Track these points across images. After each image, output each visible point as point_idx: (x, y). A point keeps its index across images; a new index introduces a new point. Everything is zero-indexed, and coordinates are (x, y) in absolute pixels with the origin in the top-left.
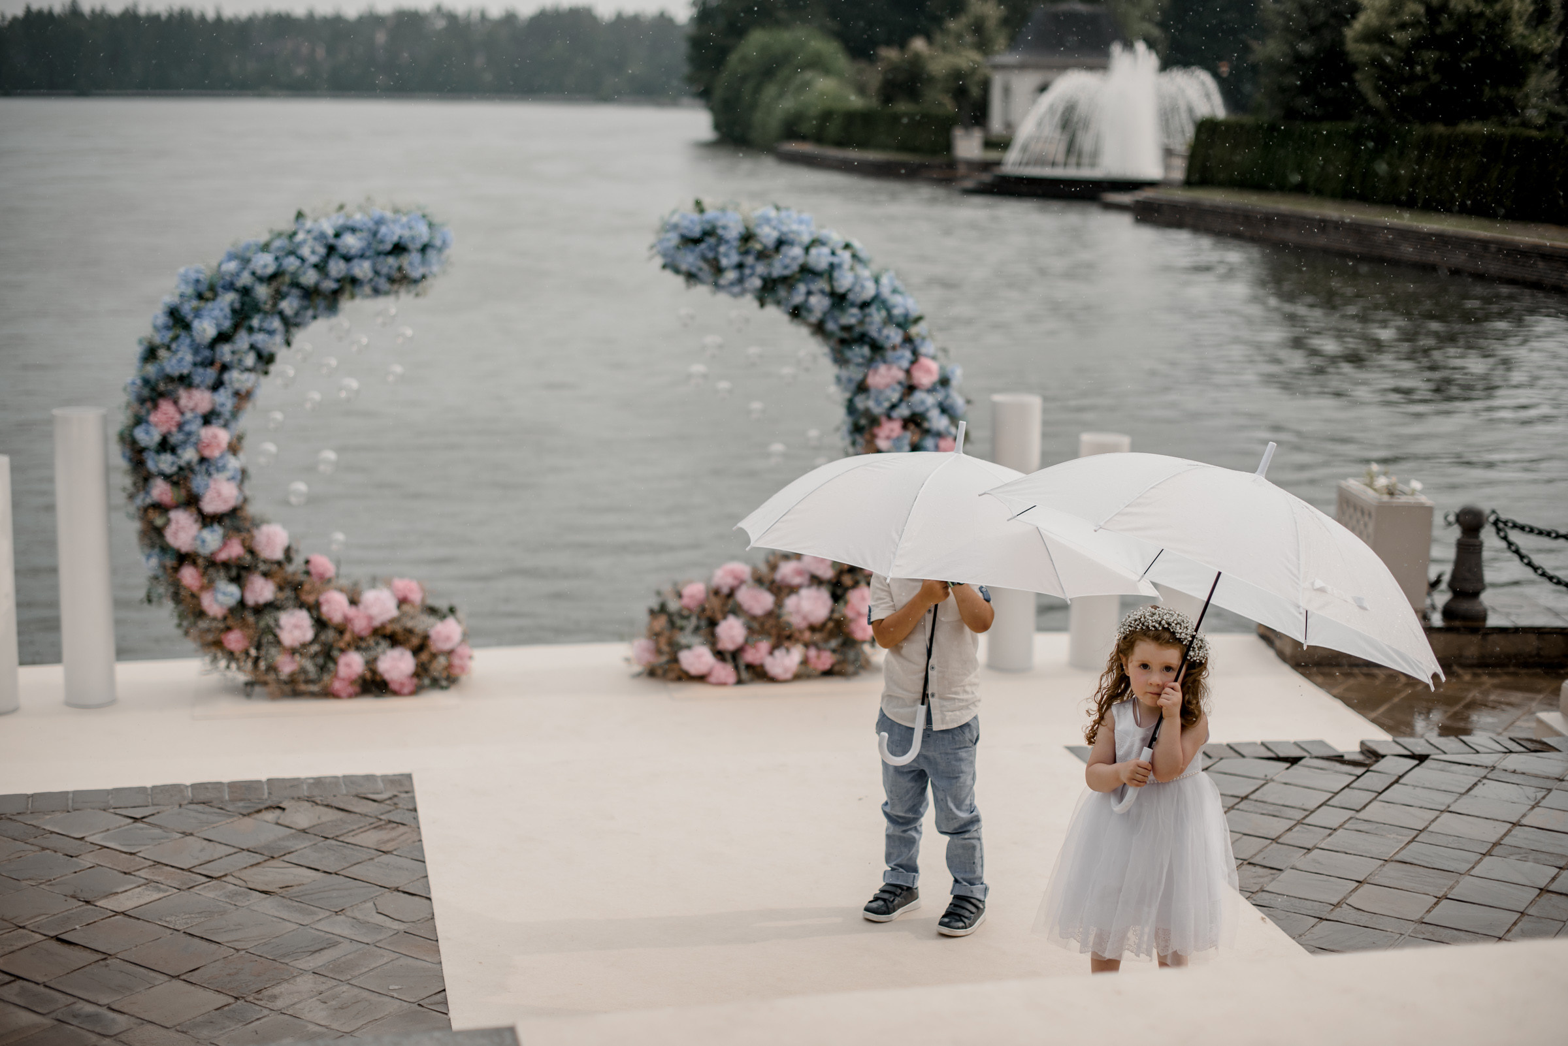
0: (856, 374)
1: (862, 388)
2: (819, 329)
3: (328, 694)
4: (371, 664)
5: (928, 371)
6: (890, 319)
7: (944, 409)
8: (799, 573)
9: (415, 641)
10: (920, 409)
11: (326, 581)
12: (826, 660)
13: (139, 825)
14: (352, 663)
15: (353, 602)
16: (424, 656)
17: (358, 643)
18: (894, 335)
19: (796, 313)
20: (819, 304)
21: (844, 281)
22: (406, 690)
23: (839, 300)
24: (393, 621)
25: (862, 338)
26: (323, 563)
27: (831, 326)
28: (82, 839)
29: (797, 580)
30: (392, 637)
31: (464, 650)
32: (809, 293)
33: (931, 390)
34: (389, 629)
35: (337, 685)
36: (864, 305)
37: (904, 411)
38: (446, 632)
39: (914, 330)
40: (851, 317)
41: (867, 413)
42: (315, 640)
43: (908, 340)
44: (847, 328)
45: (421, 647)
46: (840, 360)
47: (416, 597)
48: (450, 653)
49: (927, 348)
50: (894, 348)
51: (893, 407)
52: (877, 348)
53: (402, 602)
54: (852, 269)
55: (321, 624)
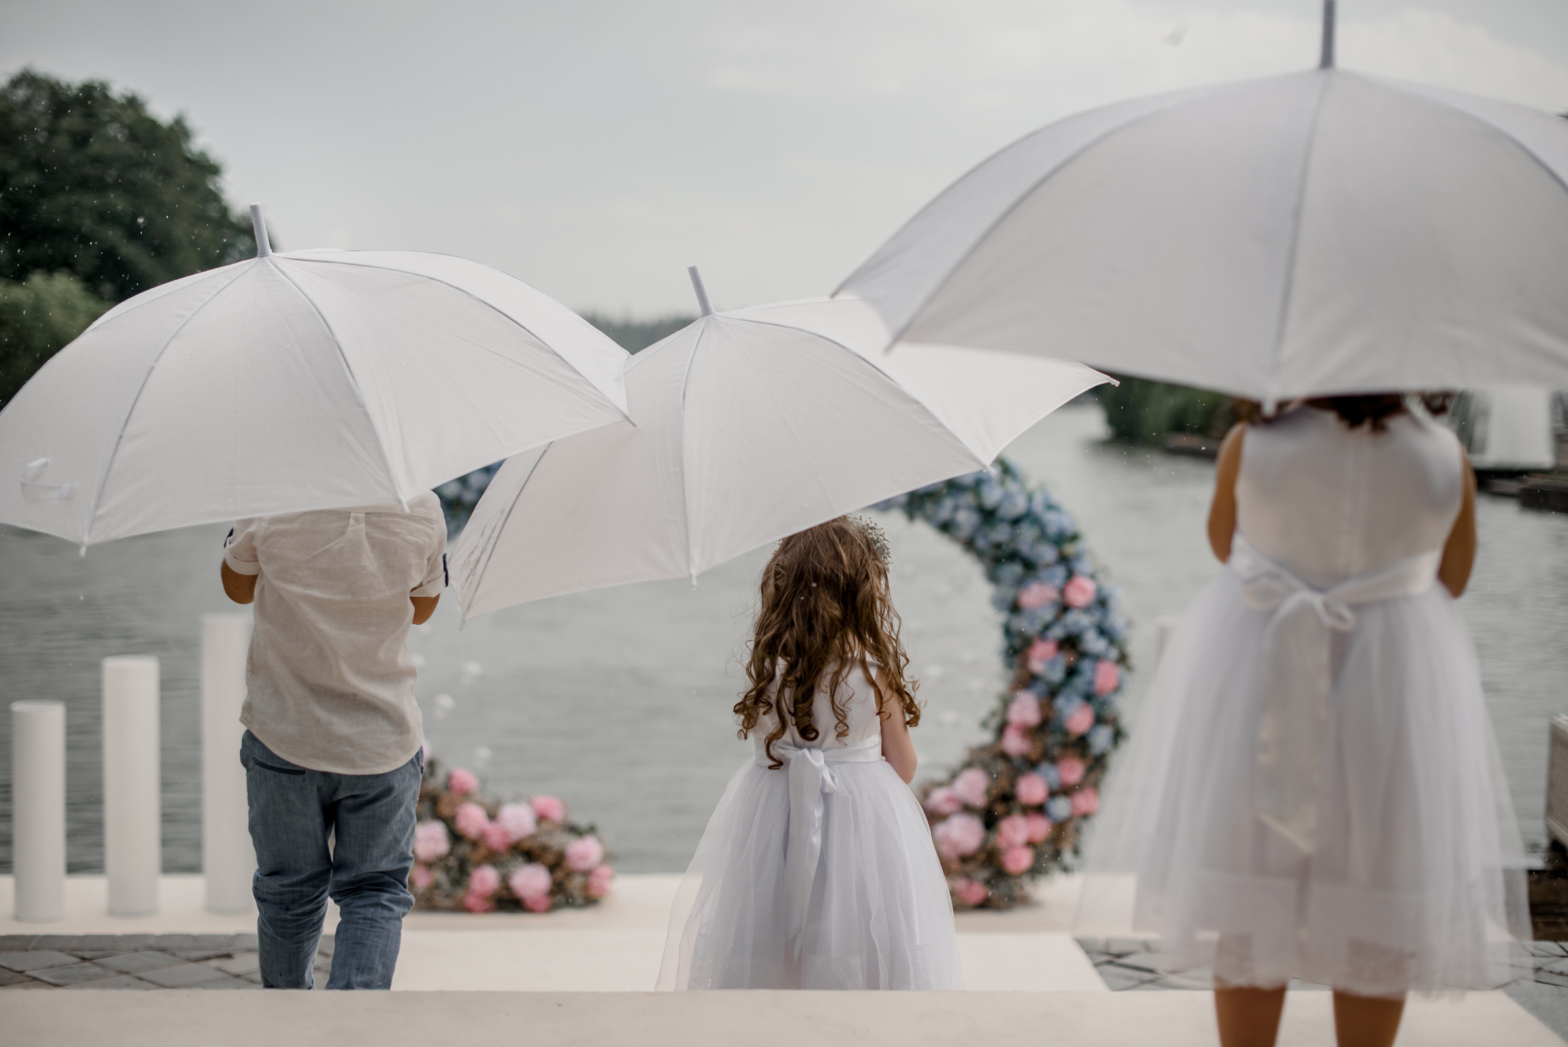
0: (1009, 593)
1: (1015, 608)
2: (969, 545)
3: (461, 908)
4: (505, 881)
5: (1083, 590)
6: (1043, 536)
7: (1103, 631)
8: (951, 800)
9: (550, 858)
10: (1075, 629)
11: (466, 795)
12: (978, 891)
13: (86, 964)
14: (486, 878)
15: (492, 816)
16: (560, 874)
17: (493, 858)
18: (1048, 553)
19: (946, 527)
20: (966, 519)
21: (992, 496)
22: (542, 906)
23: (988, 515)
24: (532, 837)
25: (1013, 556)
26: (465, 776)
27: (981, 543)
28: (21, 972)
29: (946, 808)
30: (528, 853)
31: (605, 870)
32: (956, 509)
33: (1087, 609)
34: (527, 845)
35: (471, 901)
36: (1016, 522)
37: (1057, 632)
38: (583, 851)
39: (1070, 549)
40: (1001, 534)
41: (1021, 634)
42: (451, 853)
43: (1064, 560)
44: (998, 546)
45: (557, 864)
46: (993, 577)
47: (557, 814)
48: (587, 873)
49: (1084, 566)
50: (1048, 566)
51: (1047, 627)
52: (1030, 566)
53: (541, 818)
54: (1002, 483)
55: (456, 837)
